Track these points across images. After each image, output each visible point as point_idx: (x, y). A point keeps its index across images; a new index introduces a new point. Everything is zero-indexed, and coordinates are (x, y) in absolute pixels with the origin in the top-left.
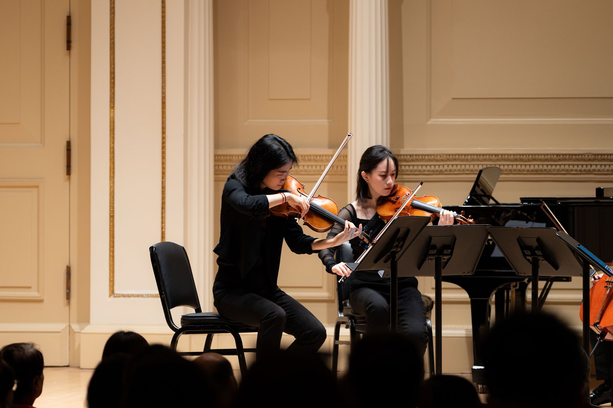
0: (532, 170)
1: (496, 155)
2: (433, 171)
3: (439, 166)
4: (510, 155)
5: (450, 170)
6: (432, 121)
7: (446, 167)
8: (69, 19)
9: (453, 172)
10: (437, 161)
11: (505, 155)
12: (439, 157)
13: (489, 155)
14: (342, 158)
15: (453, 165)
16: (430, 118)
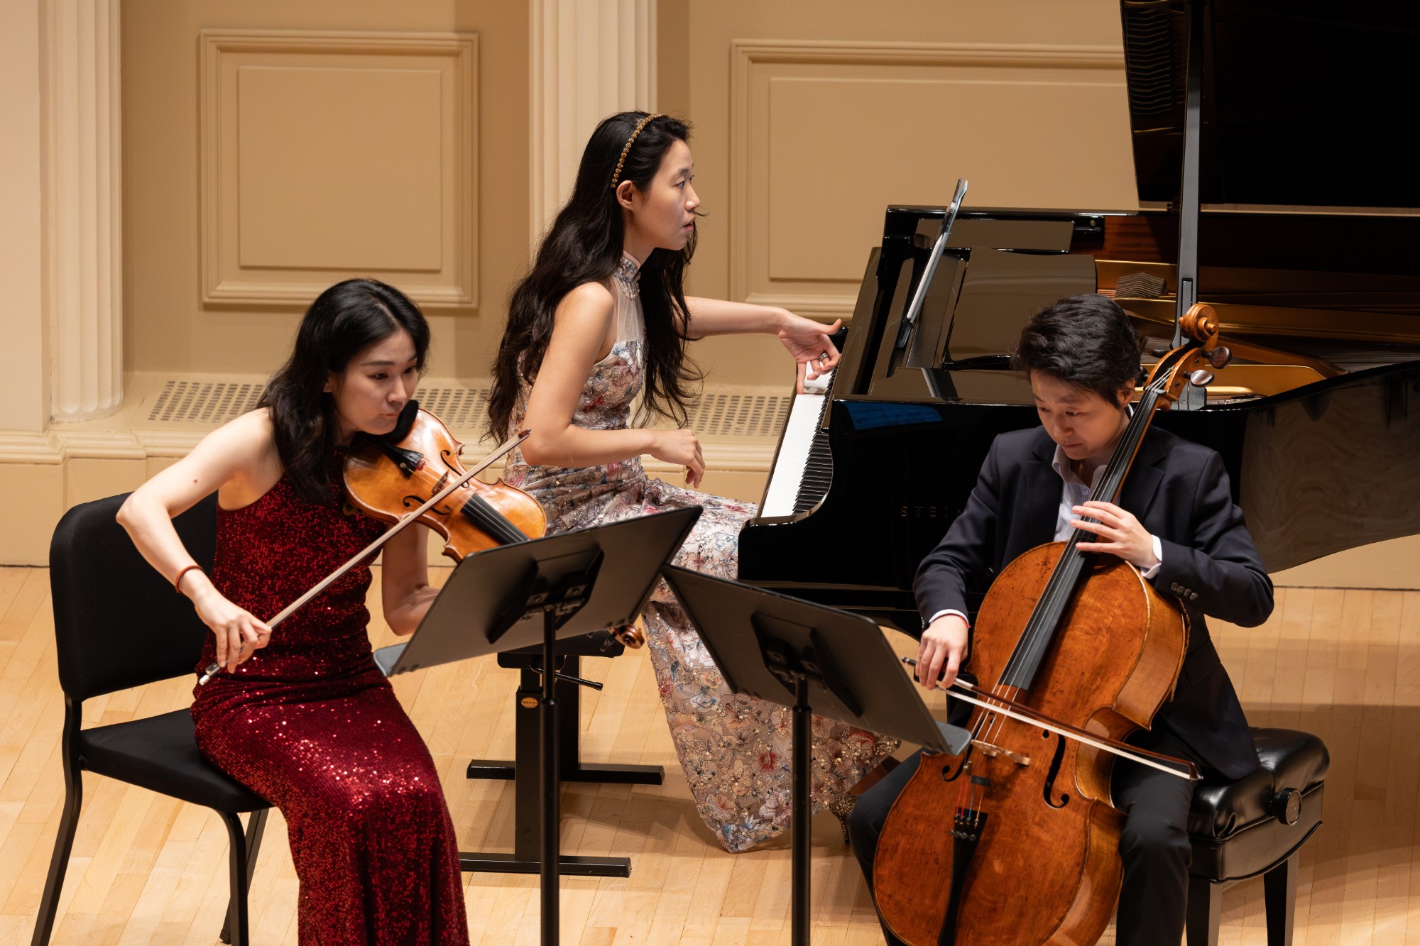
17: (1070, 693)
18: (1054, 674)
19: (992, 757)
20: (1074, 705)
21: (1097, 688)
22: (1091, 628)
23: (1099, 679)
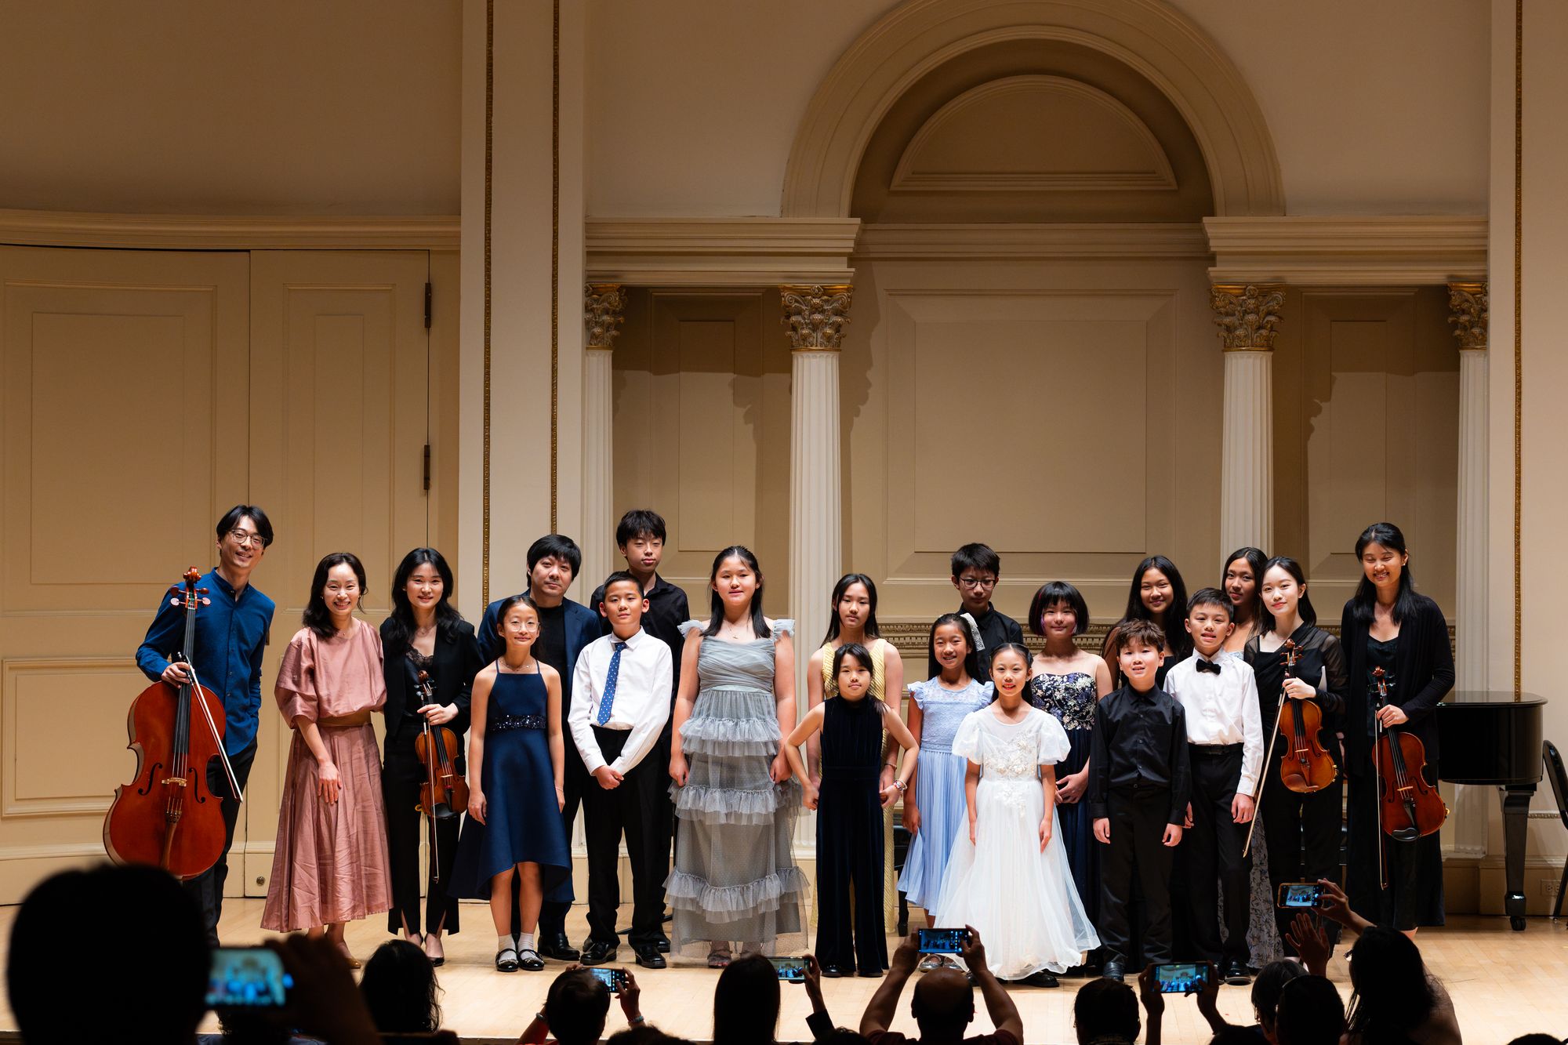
3: (899, 638)
5: (913, 644)
6: (889, 581)
7: (908, 639)
8: (427, 449)
9: (916, 646)
10: (897, 632)
12: (899, 627)
15: (916, 637)
16: (887, 577)
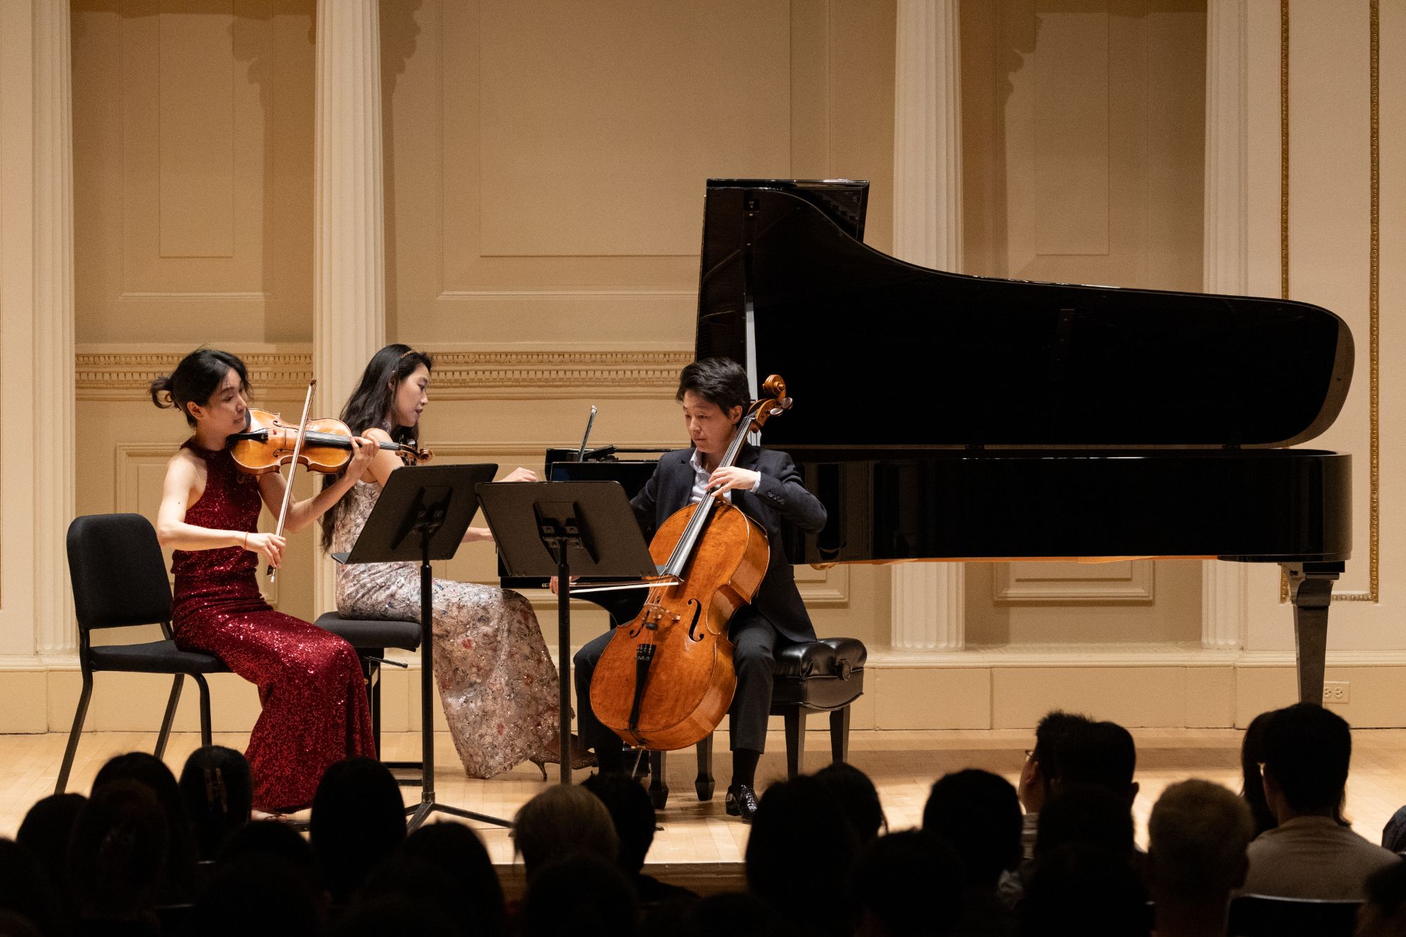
0: (621, 380)
1: (561, 354)
2: (449, 381)
4: (585, 353)
6: (446, 296)
7: (472, 375)
9: (484, 384)
11: (575, 353)
12: (461, 357)
13: (548, 353)
14: (292, 359)
15: (484, 371)
16: (443, 289)
17: (704, 580)
18: (694, 569)
19: (658, 619)
20: (705, 586)
21: (720, 575)
22: (716, 544)
23: (720, 570)
